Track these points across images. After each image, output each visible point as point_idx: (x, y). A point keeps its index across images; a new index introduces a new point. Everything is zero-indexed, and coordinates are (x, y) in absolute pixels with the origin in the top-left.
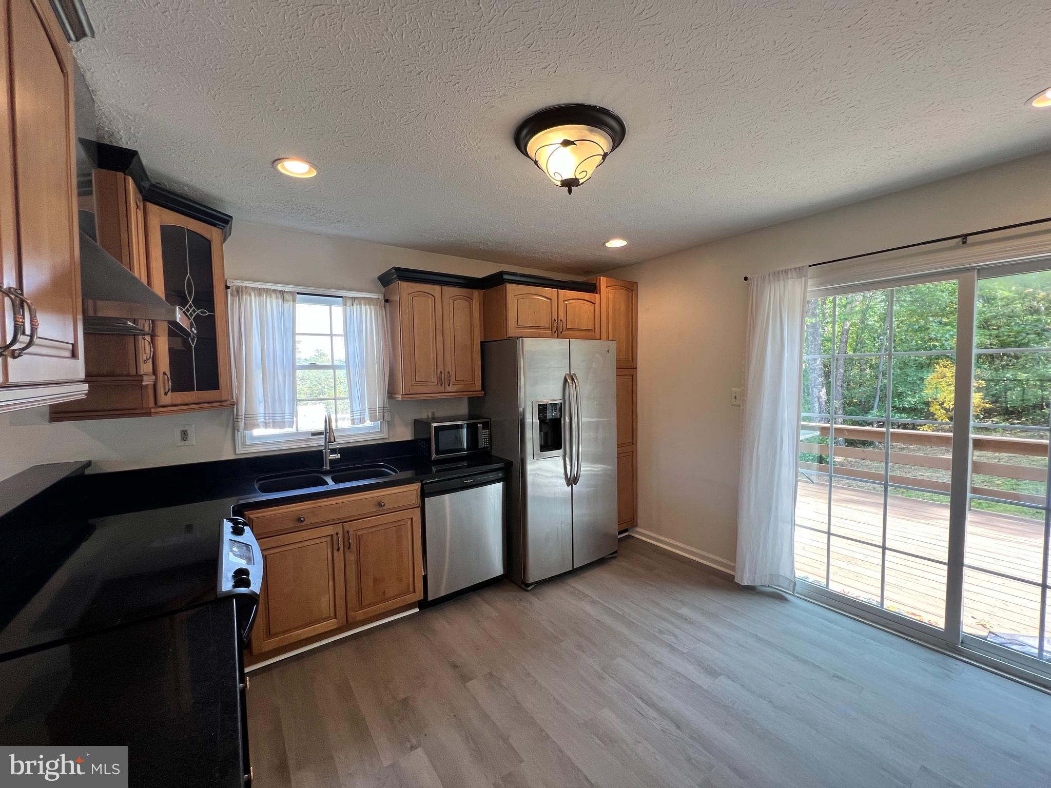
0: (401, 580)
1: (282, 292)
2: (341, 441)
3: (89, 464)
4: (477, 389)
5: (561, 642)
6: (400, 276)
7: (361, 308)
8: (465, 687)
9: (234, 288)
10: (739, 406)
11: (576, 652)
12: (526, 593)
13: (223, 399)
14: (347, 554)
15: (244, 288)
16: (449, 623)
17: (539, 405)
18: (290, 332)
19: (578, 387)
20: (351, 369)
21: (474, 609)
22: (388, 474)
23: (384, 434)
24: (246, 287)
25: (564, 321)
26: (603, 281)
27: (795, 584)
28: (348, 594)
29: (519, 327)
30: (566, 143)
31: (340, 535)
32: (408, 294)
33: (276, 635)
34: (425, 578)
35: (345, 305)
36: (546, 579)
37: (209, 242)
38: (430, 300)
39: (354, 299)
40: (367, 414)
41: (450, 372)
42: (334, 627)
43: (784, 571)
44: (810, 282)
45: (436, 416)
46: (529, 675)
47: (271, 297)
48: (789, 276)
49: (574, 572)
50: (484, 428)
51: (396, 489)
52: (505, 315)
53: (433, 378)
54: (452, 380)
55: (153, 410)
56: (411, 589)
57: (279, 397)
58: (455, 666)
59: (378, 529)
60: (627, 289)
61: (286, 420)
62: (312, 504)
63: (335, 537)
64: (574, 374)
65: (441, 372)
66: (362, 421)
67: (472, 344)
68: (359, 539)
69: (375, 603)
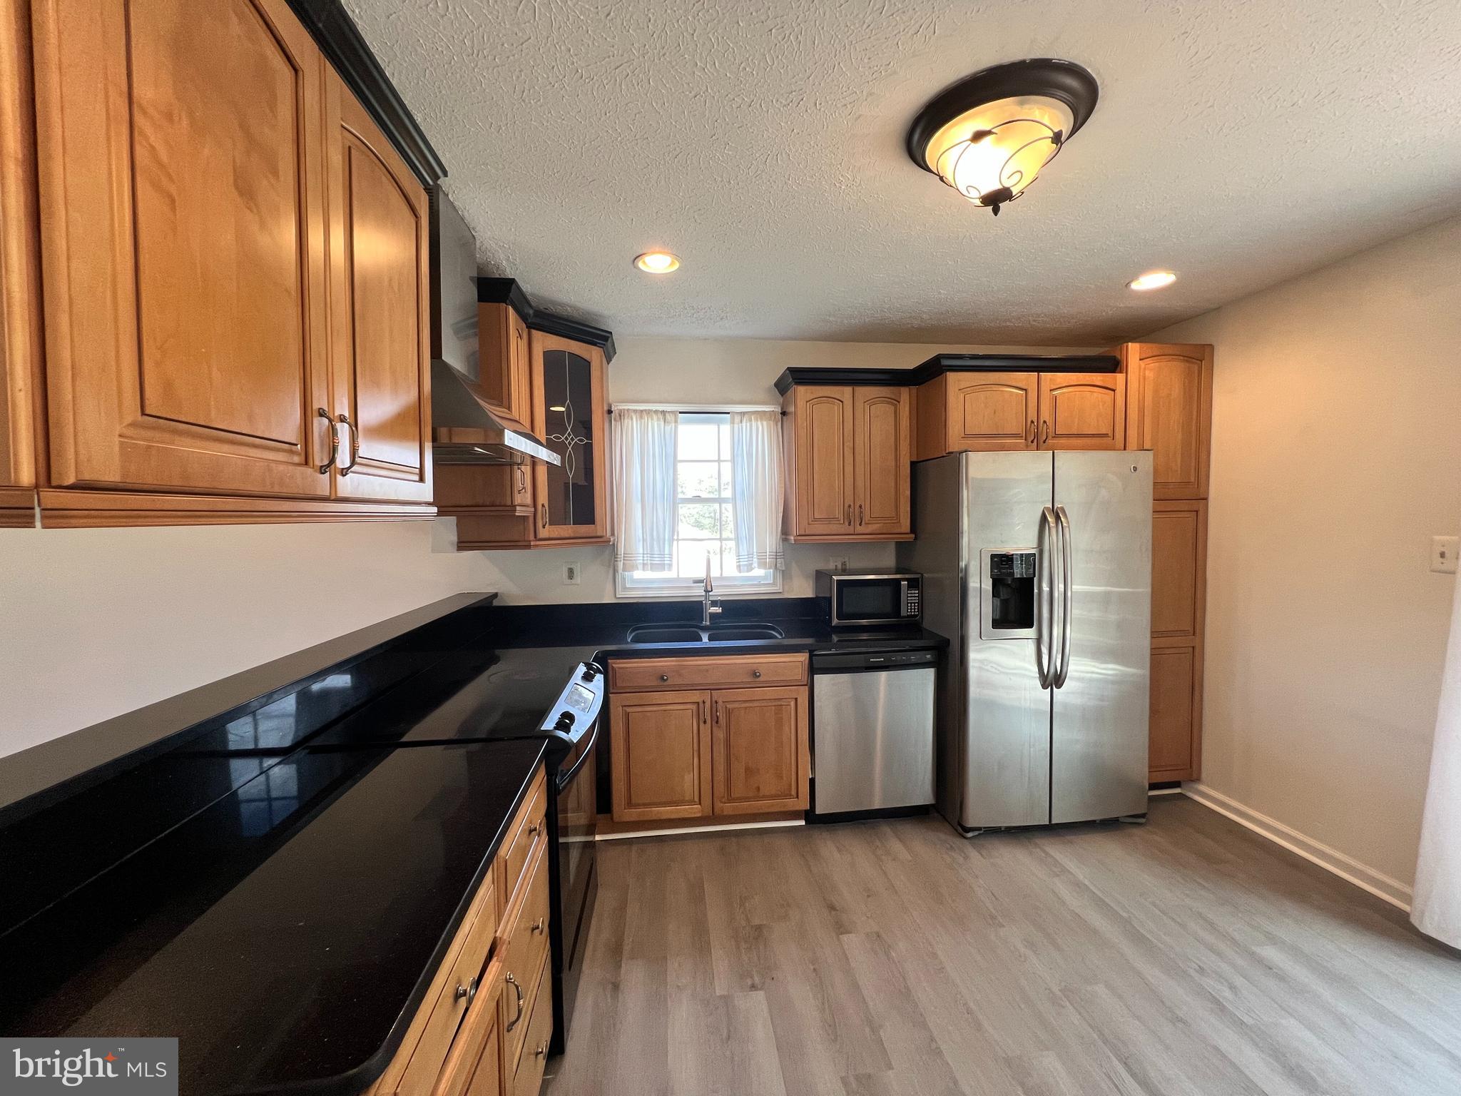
0: (780, 777)
1: (663, 412)
2: (719, 593)
3: (495, 595)
4: (903, 531)
5: (1000, 927)
6: (796, 379)
7: (751, 426)
8: (839, 940)
9: (617, 412)
11: (1023, 950)
12: (965, 841)
13: (599, 534)
14: (714, 729)
15: (626, 412)
16: (839, 851)
17: (993, 556)
18: (672, 461)
19: (1066, 531)
20: (738, 502)
21: (878, 841)
22: (774, 637)
23: (777, 586)
24: (628, 410)
25: (1050, 423)
26: (1133, 351)
28: (715, 778)
29: (966, 436)
30: (978, 136)
31: (708, 704)
32: (807, 402)
33: (637, 806)
34: (812, 781)
35: (733, 422)
36: (1000, 828)
37: (587, 364)
38: (836, 408)
39: (743, 414)
40: (755, 560)
41: (863, 507)
42: (699, 815)
45: (848, 568)
46: (934, 956)
47: (652, 419)
49: (1052, 829)
50: (910, 587)
51: (781, 657)
52: (943, 419)
53: (838, 513)
54: (866, 518)
55: (532, 543)
56: (794, 792)
57: (658, 537)
58: (832, 908)
59: (751, 705)
60: (1188, 359)
61: (666, 562)
62: (676, 661)
63: (701, 705)
64: (1062, 509)
65: (850, 506)
66: (750, 568)
67: (897, 466)
68: (729, 713)
69: (747, 799)
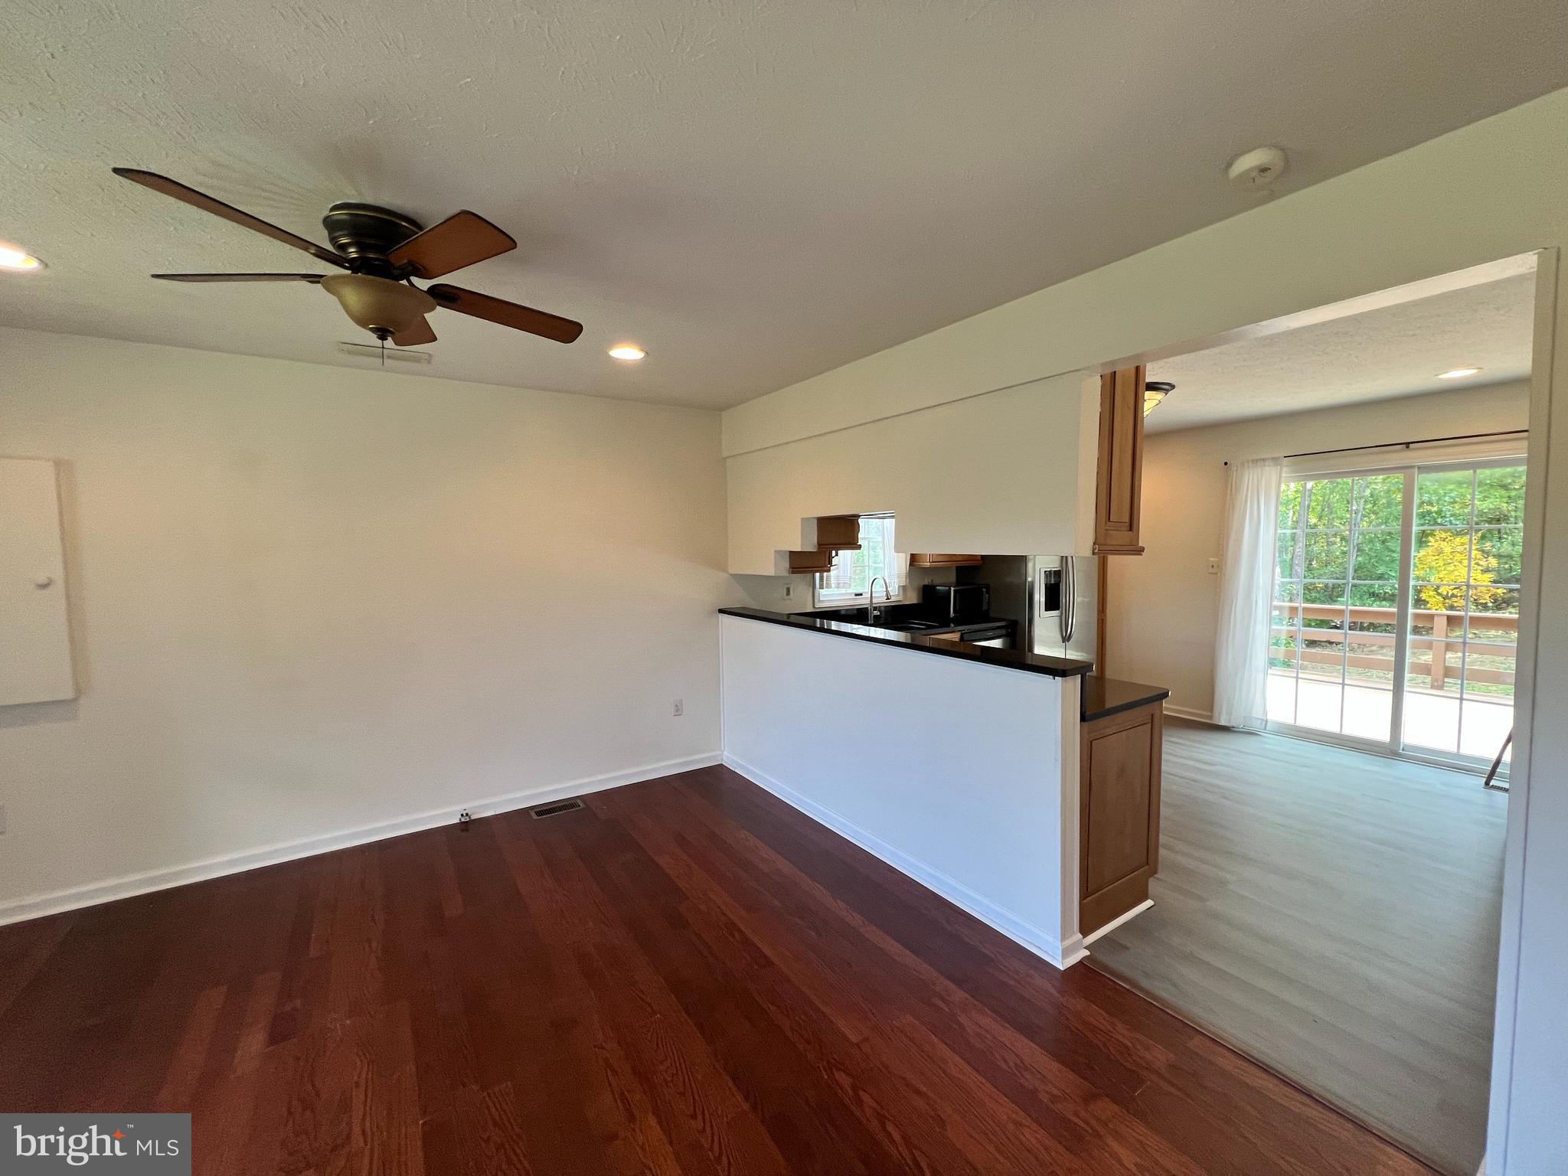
10: (1217, 574)
17: (1045, 572)
27: (1267, 721)
43: (1257, 713)
44: (1284, 469)
48: (1267, 464)
